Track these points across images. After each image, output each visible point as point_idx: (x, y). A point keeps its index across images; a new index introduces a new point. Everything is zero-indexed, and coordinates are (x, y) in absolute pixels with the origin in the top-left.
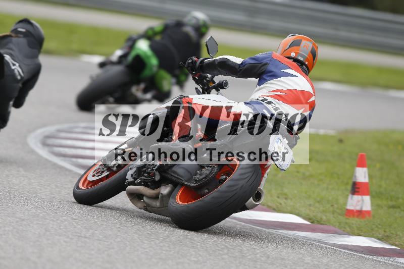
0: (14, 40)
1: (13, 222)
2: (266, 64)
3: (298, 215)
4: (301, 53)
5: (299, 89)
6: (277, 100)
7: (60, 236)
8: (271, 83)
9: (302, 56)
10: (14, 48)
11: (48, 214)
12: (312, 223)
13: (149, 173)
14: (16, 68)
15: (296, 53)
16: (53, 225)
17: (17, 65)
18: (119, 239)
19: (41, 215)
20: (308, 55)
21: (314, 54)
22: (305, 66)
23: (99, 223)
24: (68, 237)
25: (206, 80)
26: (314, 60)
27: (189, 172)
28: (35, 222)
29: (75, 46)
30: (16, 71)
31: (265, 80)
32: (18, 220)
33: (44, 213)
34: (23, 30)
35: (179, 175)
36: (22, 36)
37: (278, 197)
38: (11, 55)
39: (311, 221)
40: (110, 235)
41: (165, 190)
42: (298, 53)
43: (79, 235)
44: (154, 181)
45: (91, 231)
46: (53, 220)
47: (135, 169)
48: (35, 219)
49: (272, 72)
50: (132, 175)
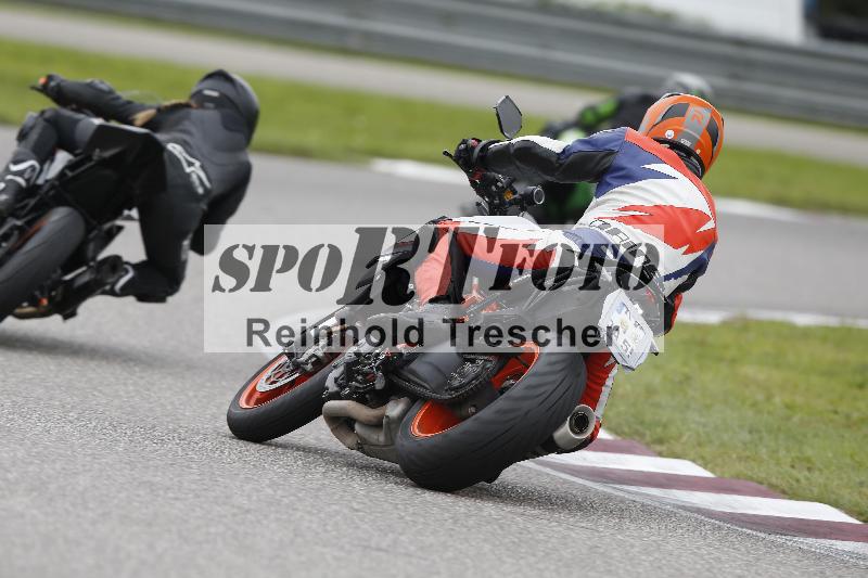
0: (195, 113)
1: (225, 516)
2: (611, 153)
3: (836, 504)
4: (686, 130)
5: (677, 204)
6: (630, 227)
7: (325, 546)
8: (621, 193)
9: (689, 137)
10: (193, 129)
11: (300, 500)
12: (864, 521)
13: (365, 374)
14: (196, 171)
15: (676, 131)
16: (311, 521)
17: (197, 164)
18: (450, 554)
19: (286, 501)
20: (701, 136)
21: (714, 134)
22: (695, 160)
23: (408, 518)
24: (342, 548)
25: (497, 187)
26: (714, 144)
27: (439, 370)
28: (272, 516)
29: (359, 141)
30: (194, 177)
31: (610, 186)
32: (235, 511)
33: (292, 498)
34: (215, 94)
35: (419, 377)
36: (211, 105)
37: (793, 467)
38: (184, 144)
39: (863, 518)
40: (431, 545)
41: (394, 409)
42: (681, 131)
43: (366, 544)
44: (373, 391)
45: (391, 536)
46: (309, 512)
47: (341, 369)
48: (273, 509)
49: (623, 169)
50: (336, 380)
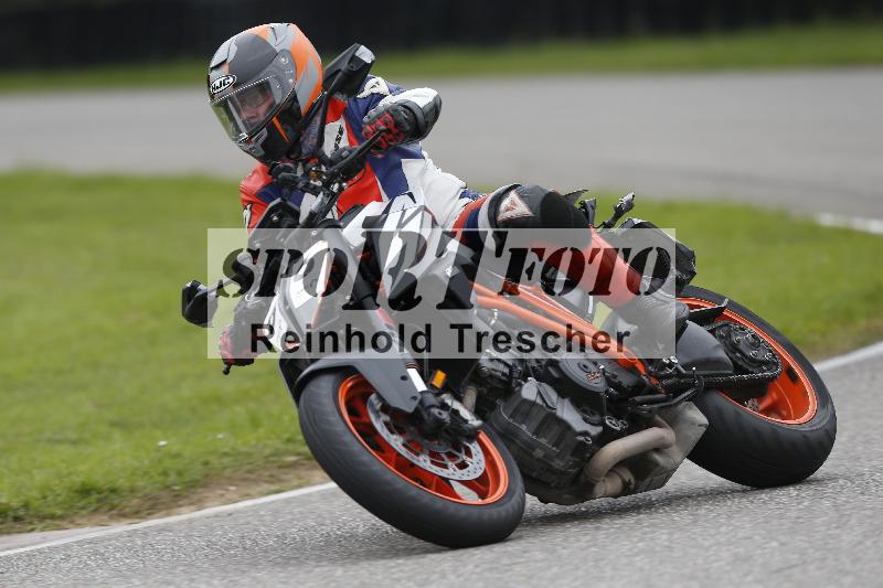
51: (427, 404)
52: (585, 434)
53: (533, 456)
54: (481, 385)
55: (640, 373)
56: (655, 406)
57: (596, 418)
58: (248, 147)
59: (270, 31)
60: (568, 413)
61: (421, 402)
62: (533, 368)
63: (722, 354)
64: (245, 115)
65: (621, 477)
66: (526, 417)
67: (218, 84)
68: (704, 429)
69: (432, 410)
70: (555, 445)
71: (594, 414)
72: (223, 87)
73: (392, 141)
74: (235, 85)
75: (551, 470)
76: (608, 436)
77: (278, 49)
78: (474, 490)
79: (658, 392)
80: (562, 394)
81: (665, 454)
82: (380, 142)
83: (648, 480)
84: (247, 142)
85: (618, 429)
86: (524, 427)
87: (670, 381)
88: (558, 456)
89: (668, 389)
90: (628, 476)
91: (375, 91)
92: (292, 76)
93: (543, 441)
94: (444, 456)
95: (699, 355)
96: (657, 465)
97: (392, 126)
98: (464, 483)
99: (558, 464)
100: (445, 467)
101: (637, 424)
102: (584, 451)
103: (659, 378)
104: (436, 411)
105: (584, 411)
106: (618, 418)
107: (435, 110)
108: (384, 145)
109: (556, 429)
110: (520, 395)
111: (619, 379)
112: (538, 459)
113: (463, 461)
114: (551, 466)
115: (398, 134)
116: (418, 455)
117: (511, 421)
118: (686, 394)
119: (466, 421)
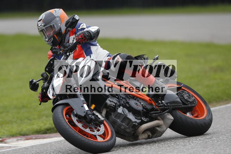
51: (88, 114)
52: (136, 122)
53: (121, 128)
54: (107, 108)
55: (153, 105)
56: (157, 114)
57: (139, 118)
58: (48, 43)
59: (54, 11)
60: (131, 117)
61: (87, 113)
62: (122, 104)
63: (179, 100)
64: (47, 34)
65: (147, 134)
66: (119, 118)
67: (40, 26)
68: (172, 121)
69: (89, 115)
70: (127, 125)
71: (138, 117)
72: (41, 26)
73: (83, 41)
74: (44, 26)
75: (126, 132)
76: (143, 123)
77: (56, 16)
78: (102, 137)
79: (158, 110)
80: (129, 111)
81: (161, 127)
82: (80, 42)
83: (155, 135)
84: (48, 41)
85: (146, 121)
86: (118, 120)
87: (162, 107)
88: (128, 128)
89: (161, 109)
90: (150, 134)
91: (83, 27)
92: (60, 23)
93: (124, 124)
94: (93, 128)
95: (171, 100)
96: (158, 131)
97: (83, 37)
98: (99, 135)
99: (128, 130)
100: (94, 131)
101: (152, 119)
102: (135, 127)
103: (159, 107)
104: (90, 116)
105: (136, 116)
106: (146, 117)
107: (98, 32)
108: (81, 42)
109: (127, 121)
110: (117, 111)
111: (147, 107)
112: (122, 129)
113: (99, 129)
114: (126, 131)
115: (85, 39)
116: (86, 129)
117: (115, 118)
118: (167, 111)
119: (100, 118)
